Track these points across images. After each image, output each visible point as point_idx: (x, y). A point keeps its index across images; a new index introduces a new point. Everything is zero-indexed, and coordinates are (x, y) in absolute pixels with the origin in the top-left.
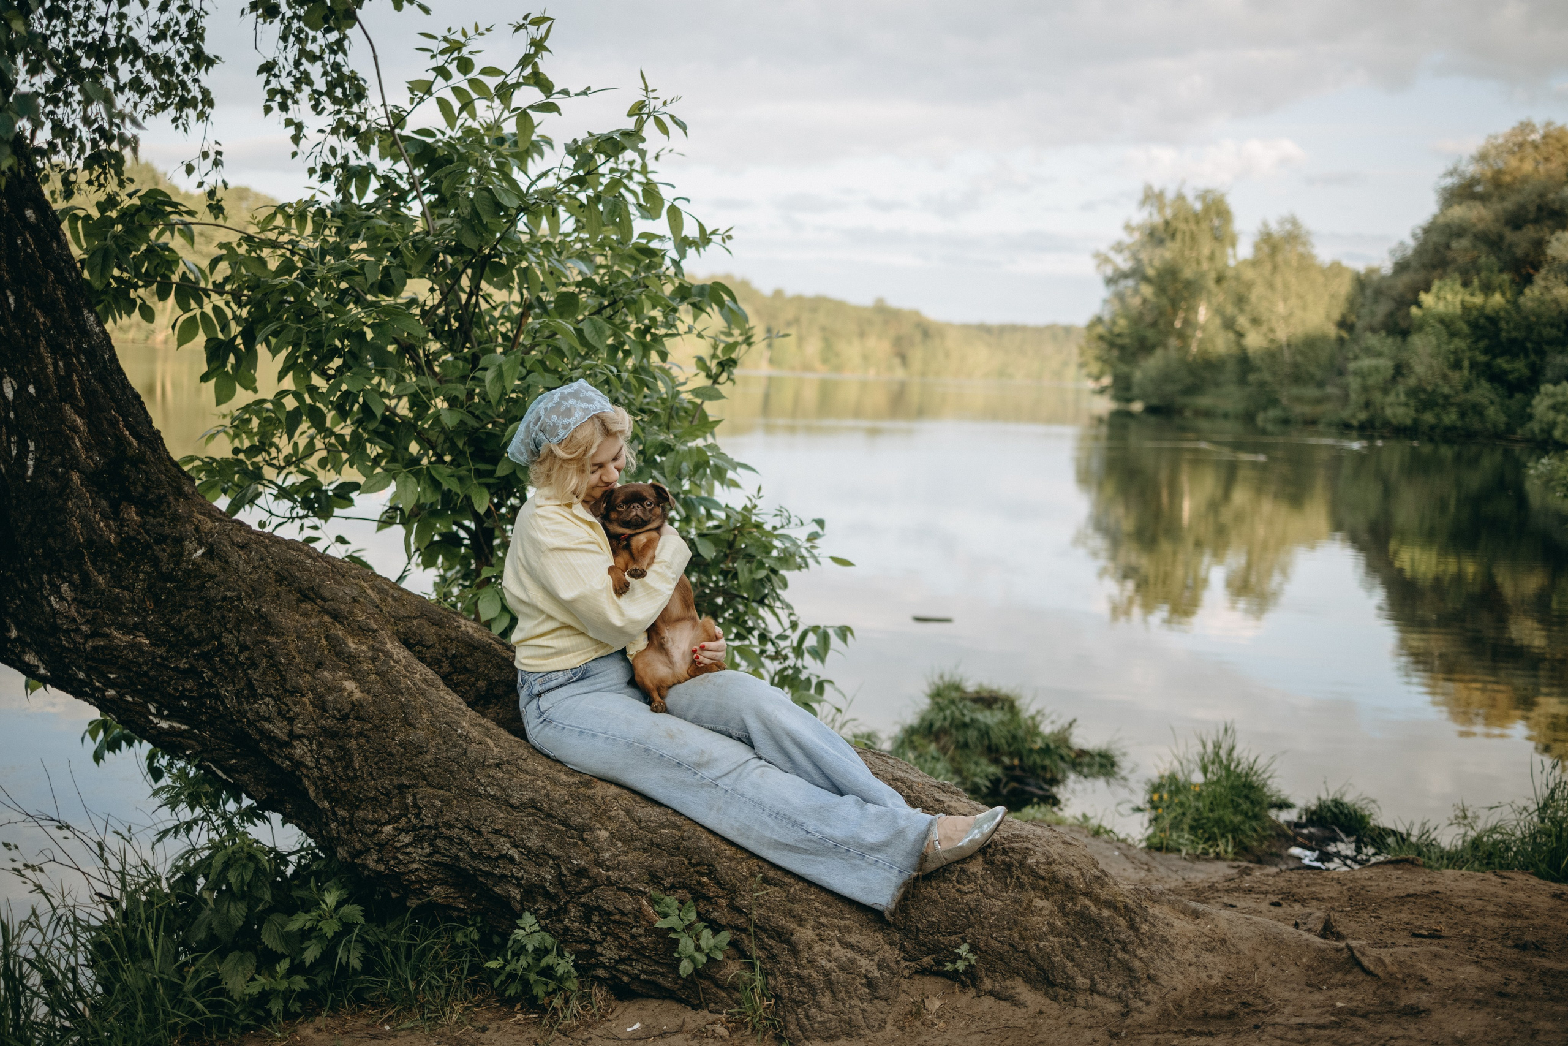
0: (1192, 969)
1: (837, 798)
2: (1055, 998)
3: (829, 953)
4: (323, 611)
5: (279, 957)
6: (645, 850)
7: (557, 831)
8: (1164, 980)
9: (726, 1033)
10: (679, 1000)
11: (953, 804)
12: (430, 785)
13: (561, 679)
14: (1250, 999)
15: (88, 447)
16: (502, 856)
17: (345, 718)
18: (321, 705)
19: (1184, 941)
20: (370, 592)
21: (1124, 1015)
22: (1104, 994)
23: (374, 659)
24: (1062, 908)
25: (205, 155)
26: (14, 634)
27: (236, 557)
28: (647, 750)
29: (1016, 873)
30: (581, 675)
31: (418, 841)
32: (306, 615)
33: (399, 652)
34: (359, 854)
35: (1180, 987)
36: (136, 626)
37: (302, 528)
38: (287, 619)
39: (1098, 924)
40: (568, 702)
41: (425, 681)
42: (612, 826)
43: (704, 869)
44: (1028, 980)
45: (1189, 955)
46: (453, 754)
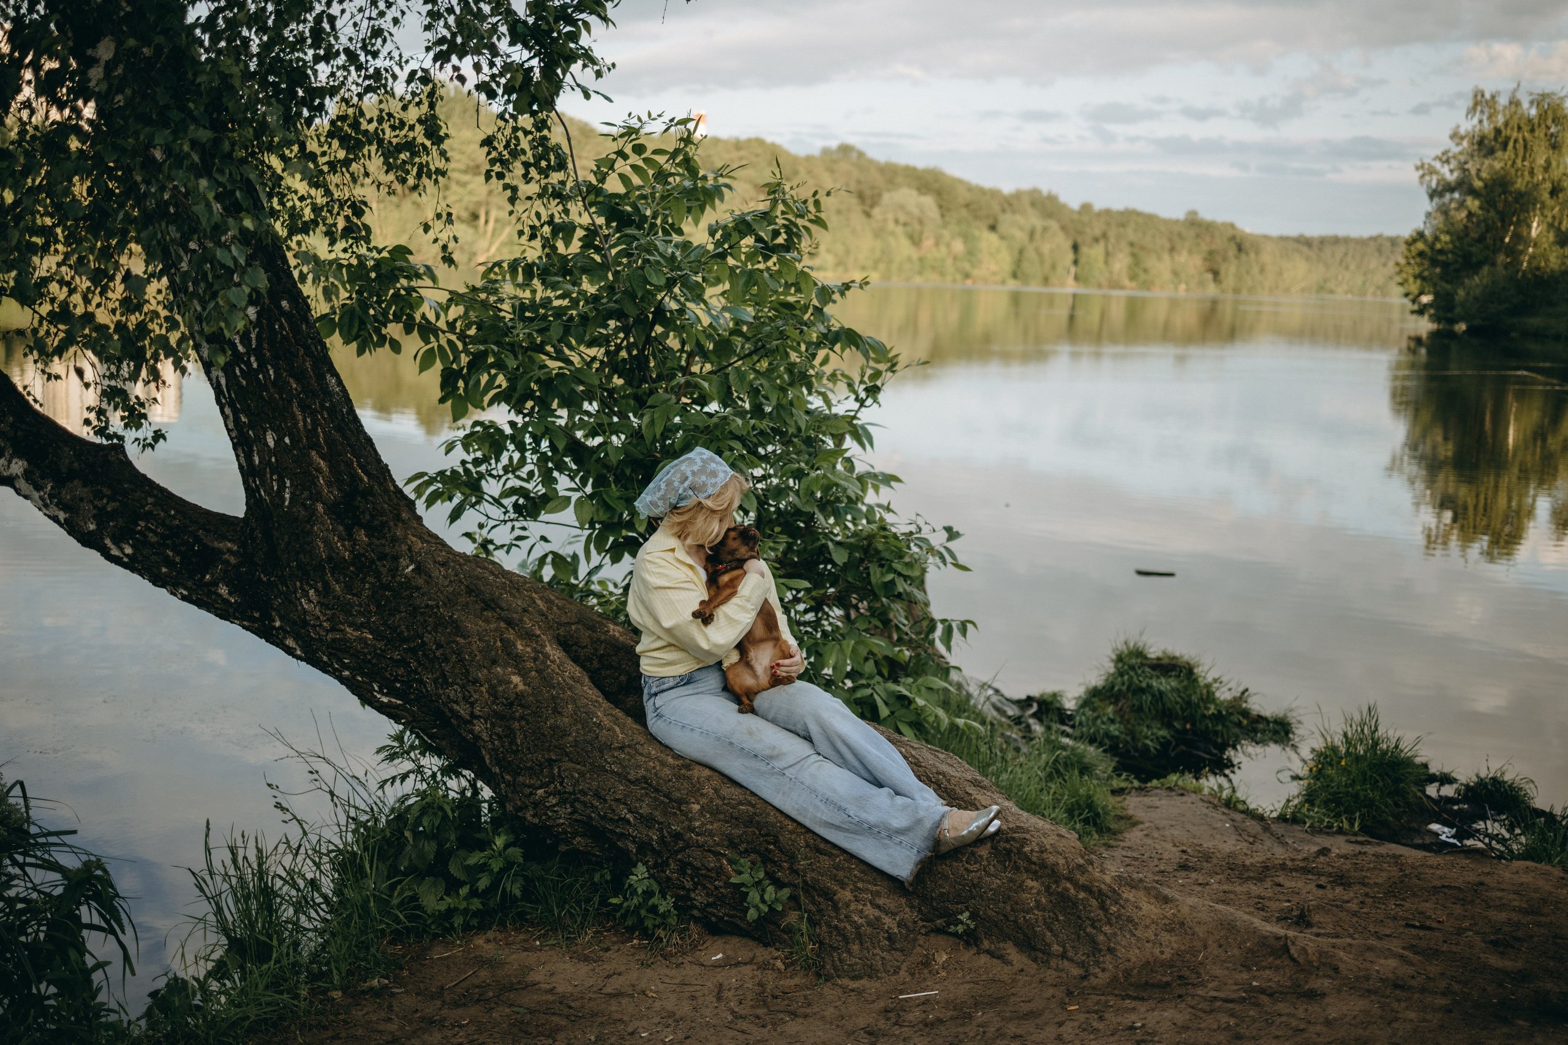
0: (1149, 945)
1: (874, 790)
2: (1035, 960)
3: (861, 911)
4: (500, 618)
5: (462, 884)
6: (726, 822)
7: (662, 802)
8: (1121, 952)
9: (782, 967)
10: (754, 939)
11: (979, 797)
12: (571, 760)
13: (671, 683)
14: (1187, 973)
15: (329, 484)
16: (621, 819)
17: (511, 704)
18: (494, 694)
19: (1148, 921)
20: (539, 602)
21: (1084, 978)
22: (1071, 960)
23: (535, 659)
24: (1048, 888)
25: (439, 216)
26: (278, 624)
27: (438, 573)
28: (731, 744)
29: (1014, 857)
30: (687, 680)
31: (562, 802)
32: (487, 621)
33: (554, 652)
34: (520, 809)
35: (1134, 959)
36: (362, 625)
37: (513, 528)
38: (472, 625)
39: (1075, 903)
40: (675, 702)
41: (572, 678)
42: (703, 801)
43: (770, 839)
44: (1016, 945)
45: (1150, 934)
46: (588, 738)
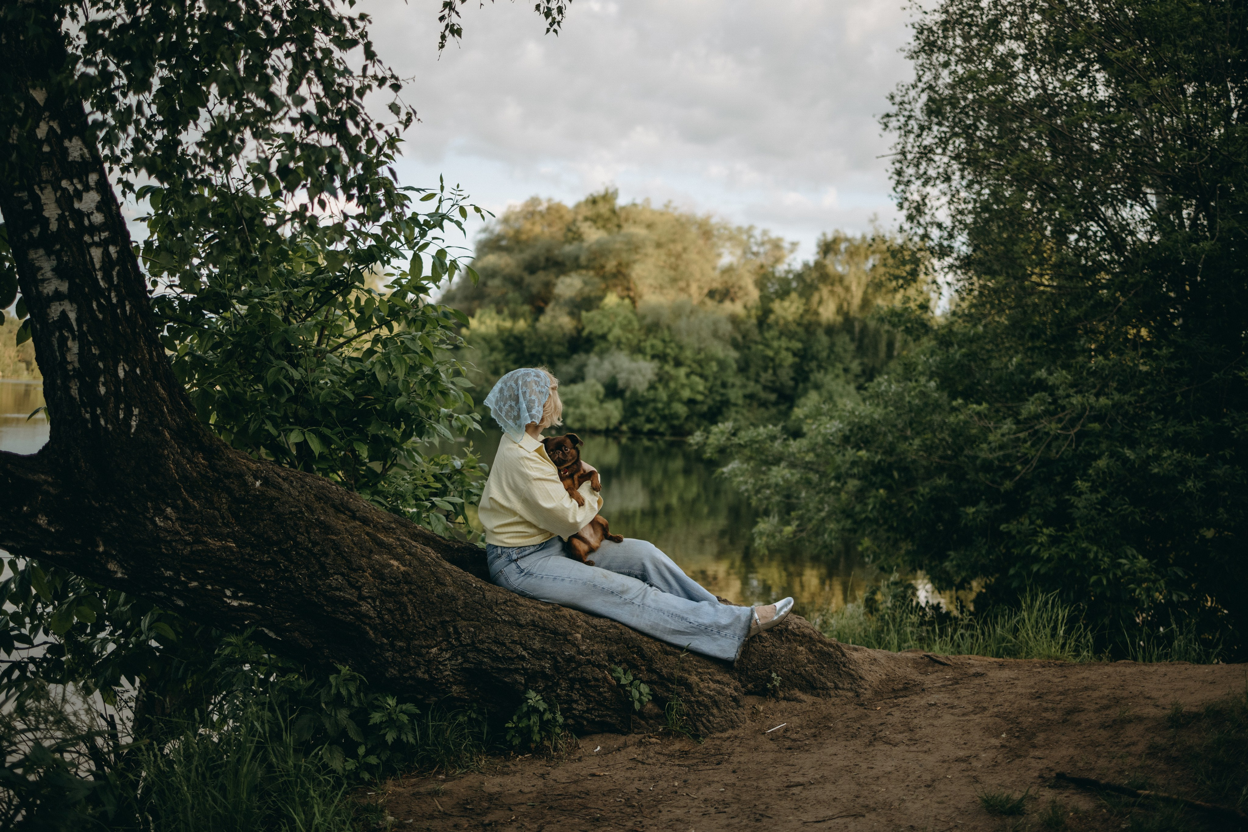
0: (872, 673)
1: (693, 603)
2: (818, 695)
3: (709, 687)
4: (354, 518)
5: (358, 745)
6: (603, 643)
7: (549, 637)
8: (866, 678)
9: (658, 741)
12: (464, 619)
13: (532, 549)
15: (171, 412)
16: (518, 656)
17: (398, 583)
18: (379, 575)
21: (857, 697)
22: (843, 689)
23: (402, 546)
24: (811, 650)
26: (101, 549)
27: (285, 486)
28: (595, 586)
29: (786, 635)
30: (542, 547)
31: (455, 656)
32: (345, 521)
33: (411, 541)
34: (411, 669)
35: (874, 681)
36: (228, 535)
38: (337, 524)
39: (830, 655)
42: (581, 631)
43: (635, 650)
44: (802, 689)
45: (867, 667)
46: (477, 597)
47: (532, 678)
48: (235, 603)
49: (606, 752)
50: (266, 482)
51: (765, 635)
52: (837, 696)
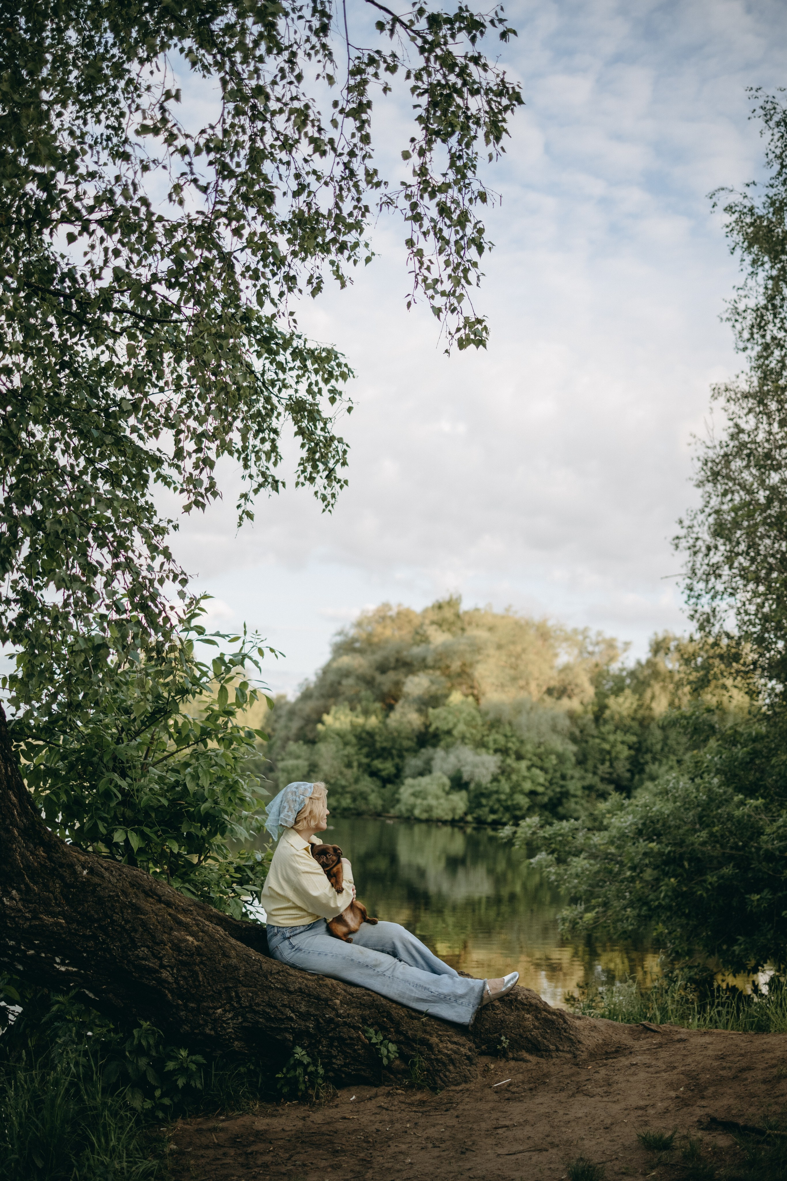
0: (591, 1038)
1: (435, 976)
2: (542, 1057)
3: (447, 1047)
4: (159, 902)
5: (156, 1088)
6: (358, 1008)
7: (313, 1002)
8: (584, 1042)
9: (403, 1092)
12: (244, 985)
13: (302, 929)
14: (619, 1045)
16: (287, 1017)
17: (192, 955)
18: (177, 948)
19: (583, 1028)
21: (575, 1057)
22: (563, 1051)
23: (197, 925)
24: (536, 1017)
27: (106, 874)
29: (515, 1004)
30: (310, 927)
31: (236, 1016)
32: (153, 903)
33: (205, 921)
35: (591, 1044)
36: (59, 913)
38: (146, 906)
39: (553, 1022)
42: (340, 997)
43: (385, 1014)
44: (528, 1050)
45: (587, 1033)
46: (255, 968)
47: (300, 1036)
48: (63, 969)
49: (360, 1100)
50: (91, 871)
51: (497, 1003)
52: (557, 1057)
